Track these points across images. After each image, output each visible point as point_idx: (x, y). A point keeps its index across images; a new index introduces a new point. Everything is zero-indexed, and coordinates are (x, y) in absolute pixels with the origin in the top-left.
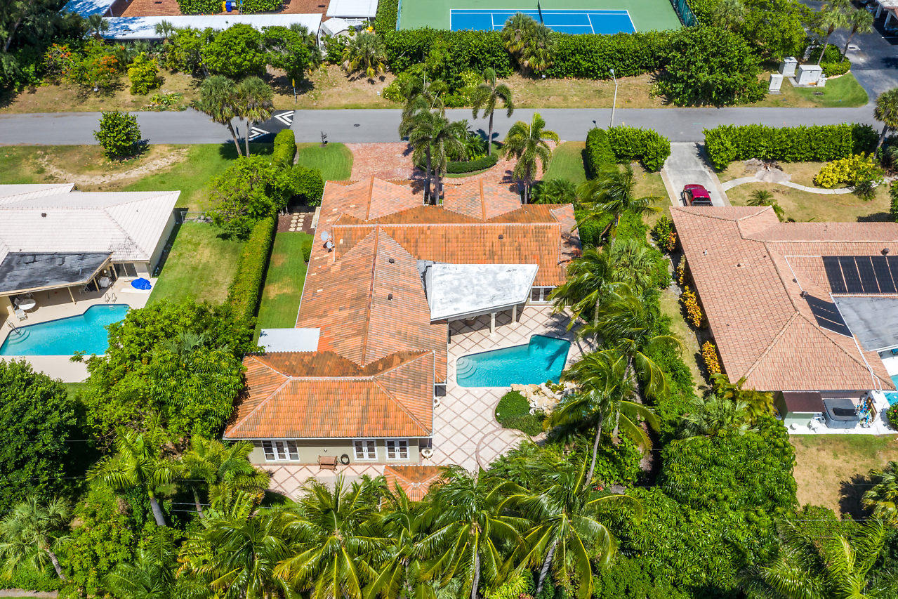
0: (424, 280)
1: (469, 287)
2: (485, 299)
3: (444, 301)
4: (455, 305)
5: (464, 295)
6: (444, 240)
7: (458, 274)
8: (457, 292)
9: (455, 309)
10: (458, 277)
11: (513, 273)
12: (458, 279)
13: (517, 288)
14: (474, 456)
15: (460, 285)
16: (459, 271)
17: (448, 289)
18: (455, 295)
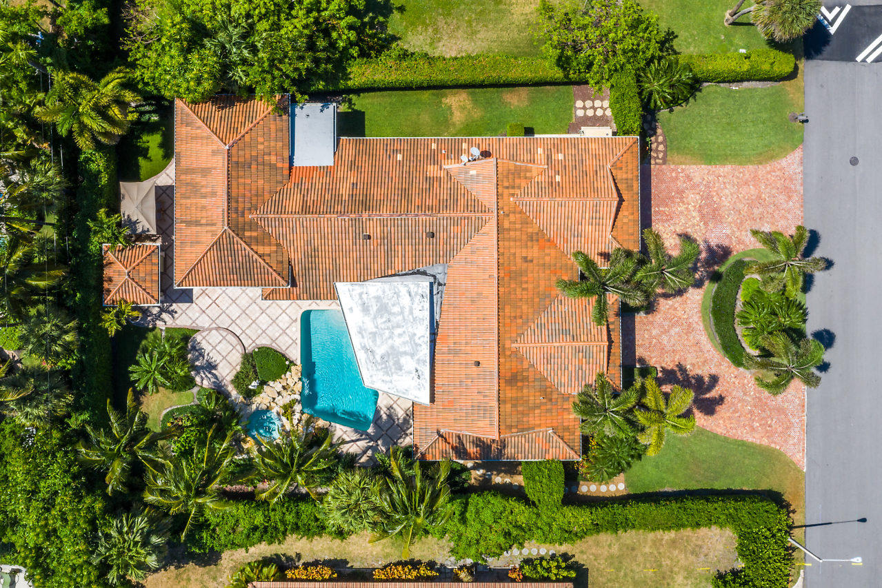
0: (414, 273)
1: (389, 324)
2: (368, 343)
3: (364, 296)
4: (358, 310)
5: (375, 318)
6: (475, 295)
7: (411, 312)
8: (379, 310)
9: (351, 309)
10: (406, 313)
11: (414, 374)
12: (402, 313)
13: (387, 378)
14: (214, 326)
15: (390, 313)
16: (417, 313)
17: (385, 301)
18: (374, 309)
